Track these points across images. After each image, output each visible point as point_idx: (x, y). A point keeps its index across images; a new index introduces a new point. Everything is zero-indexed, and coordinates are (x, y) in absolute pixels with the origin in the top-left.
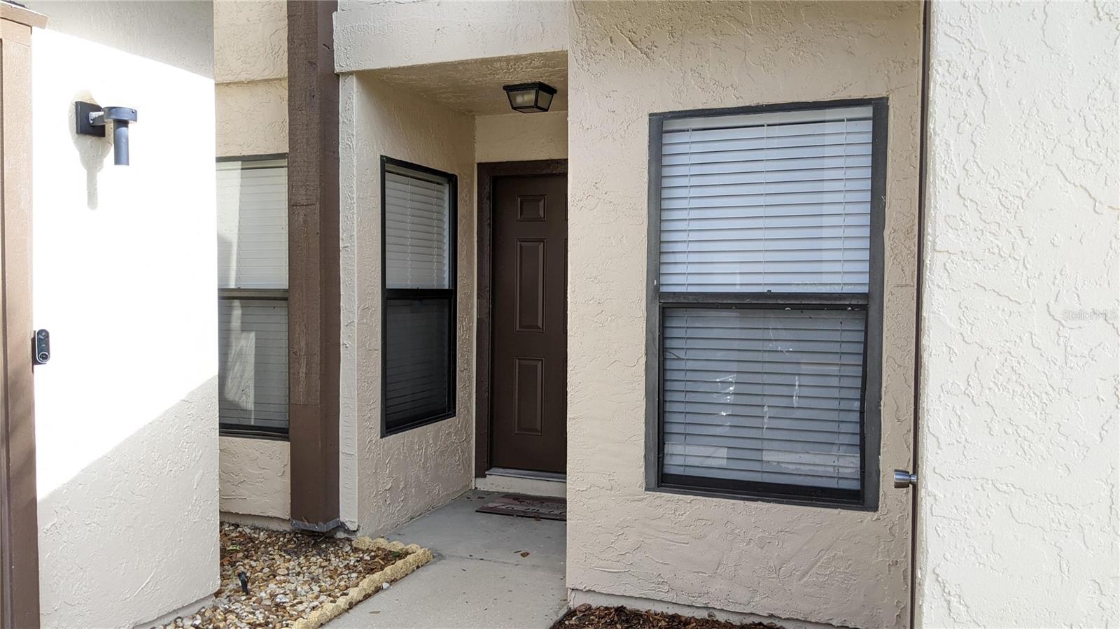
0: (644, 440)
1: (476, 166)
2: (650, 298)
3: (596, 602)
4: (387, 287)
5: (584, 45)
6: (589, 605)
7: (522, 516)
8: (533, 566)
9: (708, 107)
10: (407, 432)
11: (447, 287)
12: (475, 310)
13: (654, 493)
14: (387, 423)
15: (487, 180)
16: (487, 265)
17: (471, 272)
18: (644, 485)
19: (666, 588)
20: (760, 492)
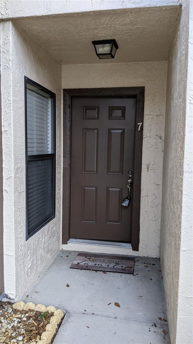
1: (62, 91)
4: (28, 155)
7: (95, 271)
14: (28, 232)
15: (68, 98)
16: (68, 141)
17: (60, 145)
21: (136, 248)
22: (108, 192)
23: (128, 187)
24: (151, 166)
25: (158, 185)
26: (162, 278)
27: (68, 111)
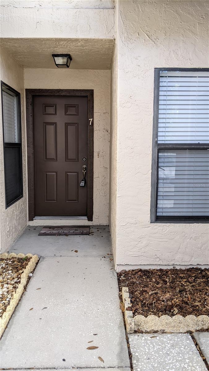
0: (150, 204)
2: (154, 145)
4: (5, 142)
5: (126, 35)
6: (125, 270)
7: (59, 235)
9: (179, 67)
10: (12, 205)
12: (26, 152)
13: (154, 224)
14: (7, 202)
15: (30, 97)
16: (31, 133)
17: (25, 136)
18: (150, 221)
19: (158, 259)
20: (194, 219)
21: (90, 219)
22: (67, 176)
23: (83, 171)
24: (101, 153)
25: (106, 168)
26: (110, 235)
27: (30, 107)
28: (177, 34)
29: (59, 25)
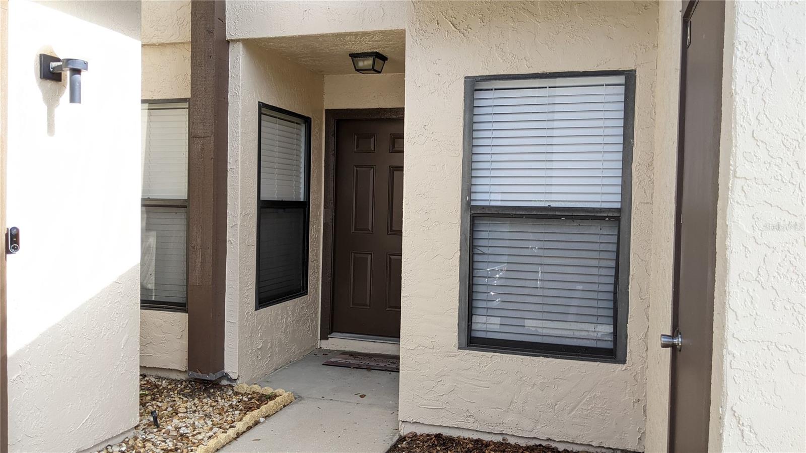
0: (457, 313)
1: (324, 111)
2: (464, 209)
3: (420, 431)
4: (261, 199)
5: (418, 25)
6: (415, 433)
7: (357, 368)
8: (370, 404)
9: (508, 73)
10: (273, 306)
11: (302, 200)
12: (322, 216)
13: (465, 351)
14: (259, 299)
15: (332, 122)
17: (319, 189)
18: (457, 345)
19: (472, 420)
20: (542, 349)
22: (390, 261)
28: (503, 17)
29: (336, 13)
